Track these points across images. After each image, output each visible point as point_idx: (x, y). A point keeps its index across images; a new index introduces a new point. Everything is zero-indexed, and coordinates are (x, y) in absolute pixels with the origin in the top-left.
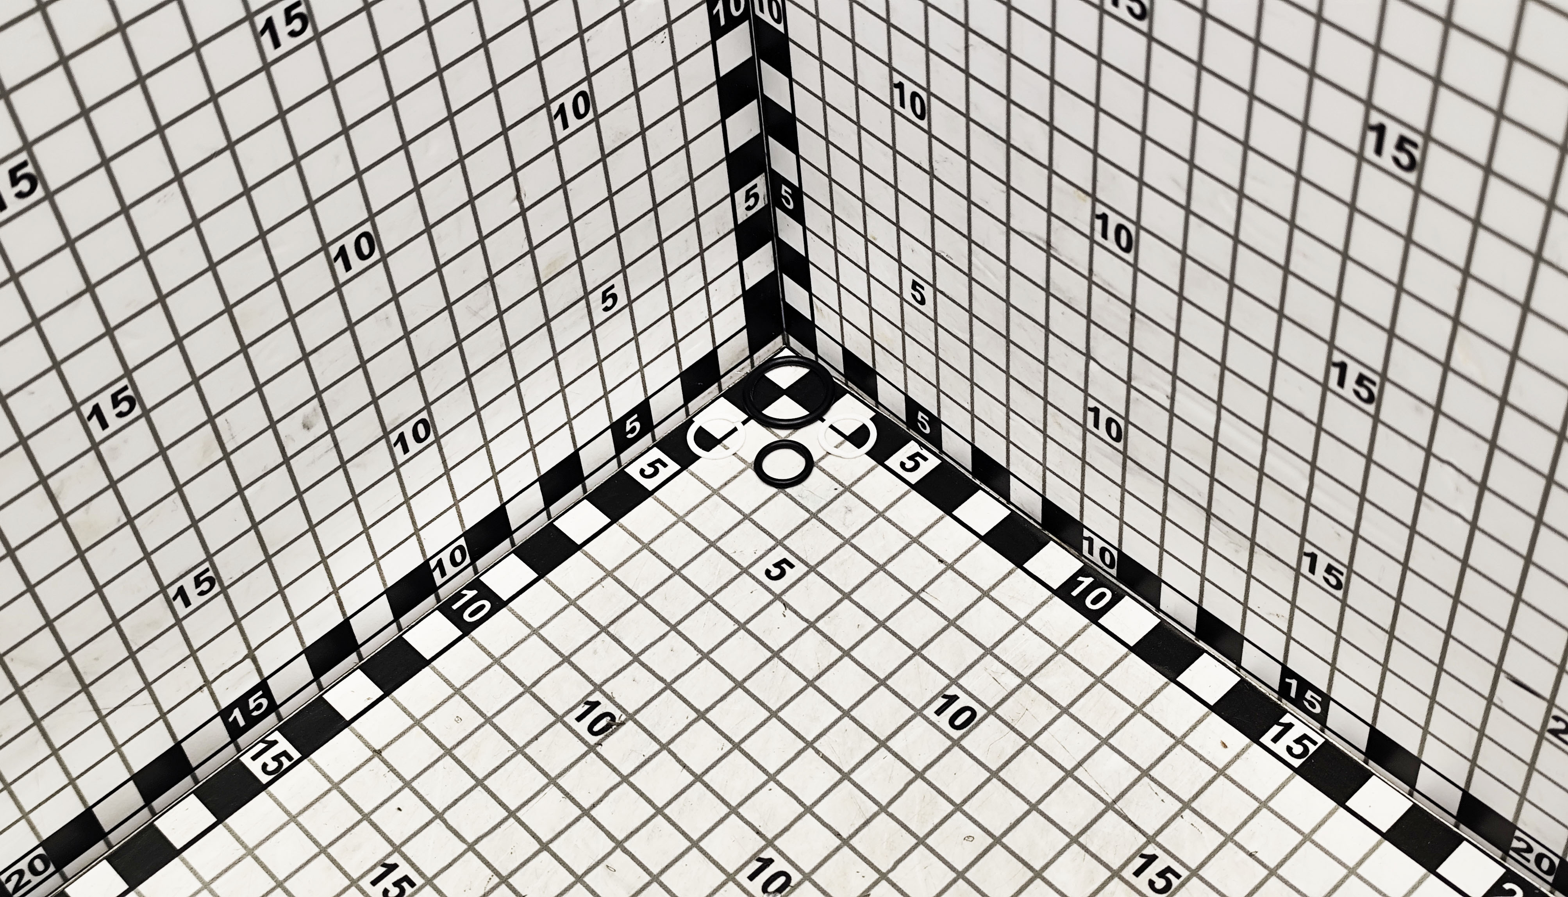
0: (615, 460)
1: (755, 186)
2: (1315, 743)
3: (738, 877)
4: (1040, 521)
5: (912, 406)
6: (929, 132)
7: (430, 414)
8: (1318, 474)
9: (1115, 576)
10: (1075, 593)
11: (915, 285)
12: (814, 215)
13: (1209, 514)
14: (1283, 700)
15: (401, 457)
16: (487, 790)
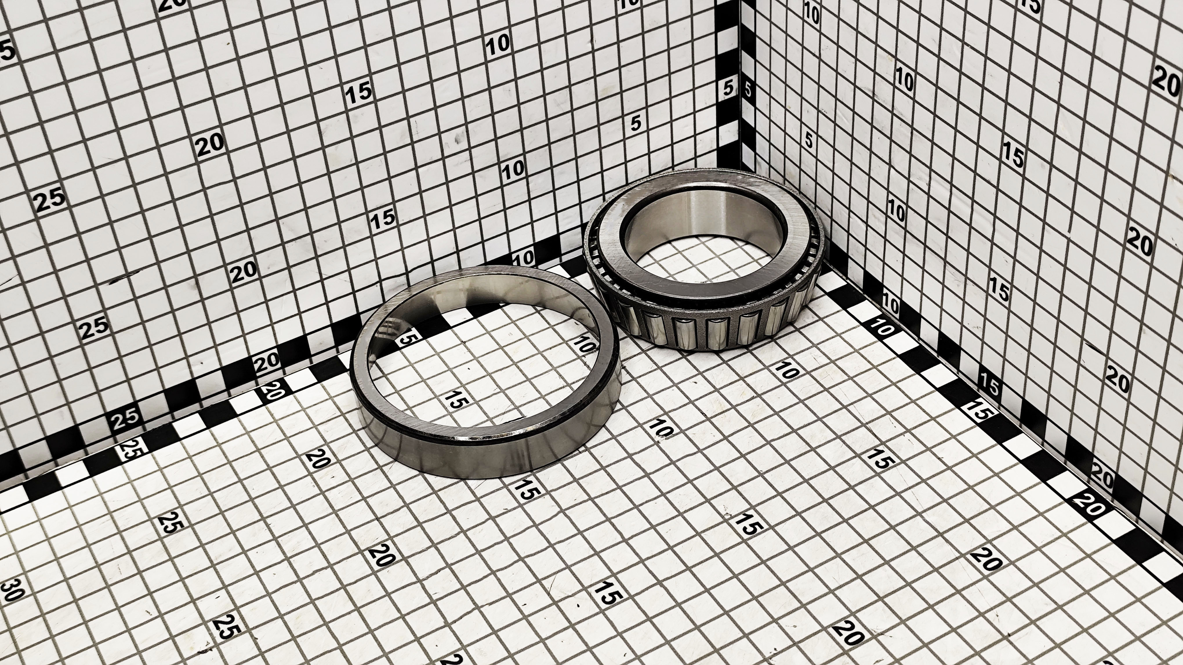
1: (731, 81)
2: (992, 413)
3: (644, 426)
4: (862, 287)
6: (819, 31)
7: (525, 159)
8: (997, 221)
9: (898, 318)
10: (873, 326)
11: (808, 134)
12: (761, 98)
13: (946, 262)
14: (980, 391)
15: (505, 181)
16: (518, 367)
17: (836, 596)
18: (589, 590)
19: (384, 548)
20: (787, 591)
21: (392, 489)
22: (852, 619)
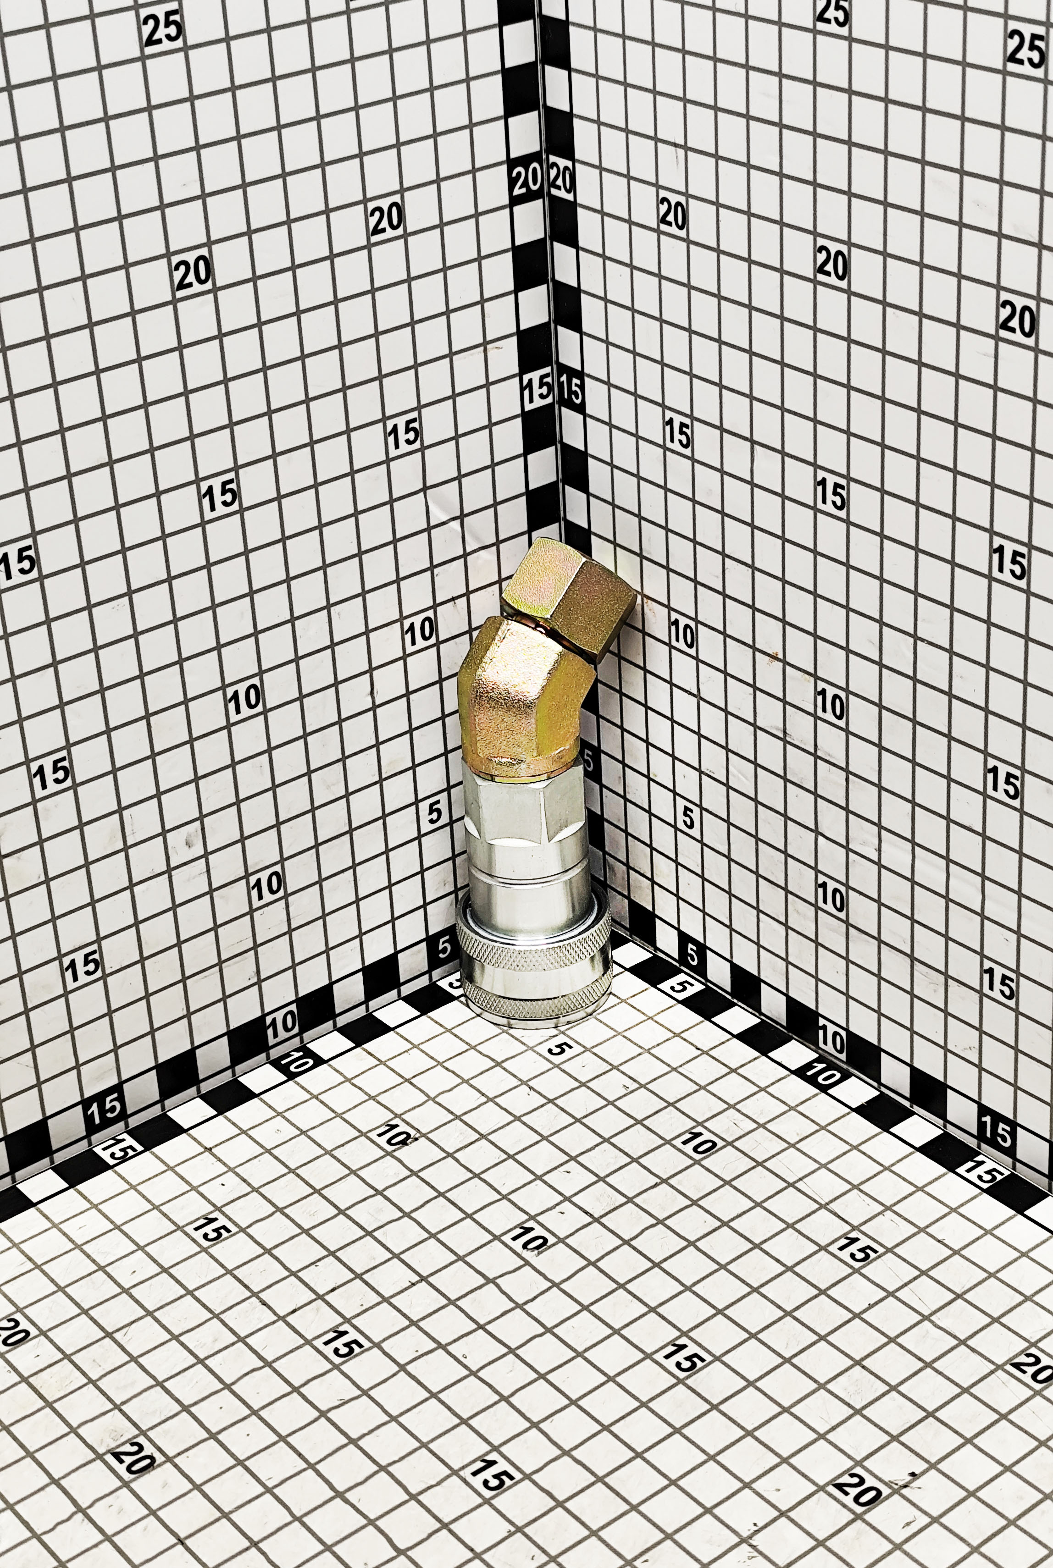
0: (427, 976)
2: (1002, 1174)
3: (503, 1238)
4: (785, 1024)
9: (844, 1059)
16: (298, 1176)
17: (831, 1443)
18: (462, 1473)
19: (135, 1448)
20: (757, 1443)
21: (133, 1364)
22: (858, 1470)
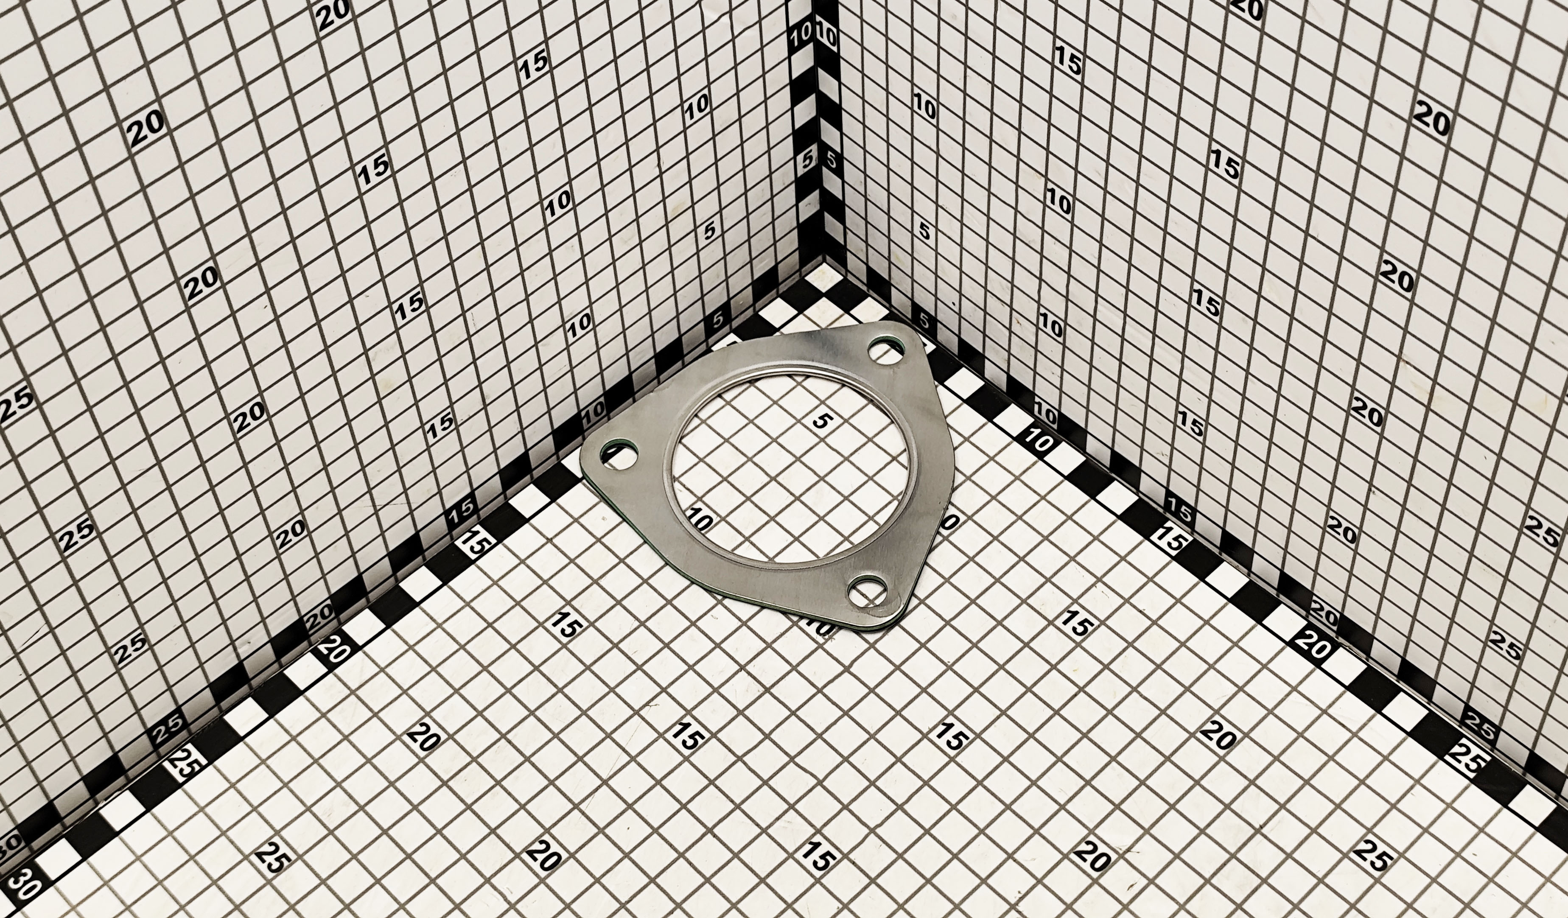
1: (810, 152)
5: (917, 309)
6: (937, 127)
7: (592, 311)
8: (1186, 359)
10: (1028, 440)
11: (923, 226)
12: (852, 173)
13: (1119, 386)
14: (1167, 513)
15: (571, 340)
